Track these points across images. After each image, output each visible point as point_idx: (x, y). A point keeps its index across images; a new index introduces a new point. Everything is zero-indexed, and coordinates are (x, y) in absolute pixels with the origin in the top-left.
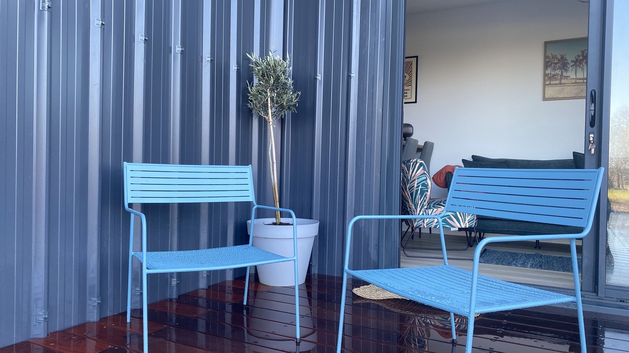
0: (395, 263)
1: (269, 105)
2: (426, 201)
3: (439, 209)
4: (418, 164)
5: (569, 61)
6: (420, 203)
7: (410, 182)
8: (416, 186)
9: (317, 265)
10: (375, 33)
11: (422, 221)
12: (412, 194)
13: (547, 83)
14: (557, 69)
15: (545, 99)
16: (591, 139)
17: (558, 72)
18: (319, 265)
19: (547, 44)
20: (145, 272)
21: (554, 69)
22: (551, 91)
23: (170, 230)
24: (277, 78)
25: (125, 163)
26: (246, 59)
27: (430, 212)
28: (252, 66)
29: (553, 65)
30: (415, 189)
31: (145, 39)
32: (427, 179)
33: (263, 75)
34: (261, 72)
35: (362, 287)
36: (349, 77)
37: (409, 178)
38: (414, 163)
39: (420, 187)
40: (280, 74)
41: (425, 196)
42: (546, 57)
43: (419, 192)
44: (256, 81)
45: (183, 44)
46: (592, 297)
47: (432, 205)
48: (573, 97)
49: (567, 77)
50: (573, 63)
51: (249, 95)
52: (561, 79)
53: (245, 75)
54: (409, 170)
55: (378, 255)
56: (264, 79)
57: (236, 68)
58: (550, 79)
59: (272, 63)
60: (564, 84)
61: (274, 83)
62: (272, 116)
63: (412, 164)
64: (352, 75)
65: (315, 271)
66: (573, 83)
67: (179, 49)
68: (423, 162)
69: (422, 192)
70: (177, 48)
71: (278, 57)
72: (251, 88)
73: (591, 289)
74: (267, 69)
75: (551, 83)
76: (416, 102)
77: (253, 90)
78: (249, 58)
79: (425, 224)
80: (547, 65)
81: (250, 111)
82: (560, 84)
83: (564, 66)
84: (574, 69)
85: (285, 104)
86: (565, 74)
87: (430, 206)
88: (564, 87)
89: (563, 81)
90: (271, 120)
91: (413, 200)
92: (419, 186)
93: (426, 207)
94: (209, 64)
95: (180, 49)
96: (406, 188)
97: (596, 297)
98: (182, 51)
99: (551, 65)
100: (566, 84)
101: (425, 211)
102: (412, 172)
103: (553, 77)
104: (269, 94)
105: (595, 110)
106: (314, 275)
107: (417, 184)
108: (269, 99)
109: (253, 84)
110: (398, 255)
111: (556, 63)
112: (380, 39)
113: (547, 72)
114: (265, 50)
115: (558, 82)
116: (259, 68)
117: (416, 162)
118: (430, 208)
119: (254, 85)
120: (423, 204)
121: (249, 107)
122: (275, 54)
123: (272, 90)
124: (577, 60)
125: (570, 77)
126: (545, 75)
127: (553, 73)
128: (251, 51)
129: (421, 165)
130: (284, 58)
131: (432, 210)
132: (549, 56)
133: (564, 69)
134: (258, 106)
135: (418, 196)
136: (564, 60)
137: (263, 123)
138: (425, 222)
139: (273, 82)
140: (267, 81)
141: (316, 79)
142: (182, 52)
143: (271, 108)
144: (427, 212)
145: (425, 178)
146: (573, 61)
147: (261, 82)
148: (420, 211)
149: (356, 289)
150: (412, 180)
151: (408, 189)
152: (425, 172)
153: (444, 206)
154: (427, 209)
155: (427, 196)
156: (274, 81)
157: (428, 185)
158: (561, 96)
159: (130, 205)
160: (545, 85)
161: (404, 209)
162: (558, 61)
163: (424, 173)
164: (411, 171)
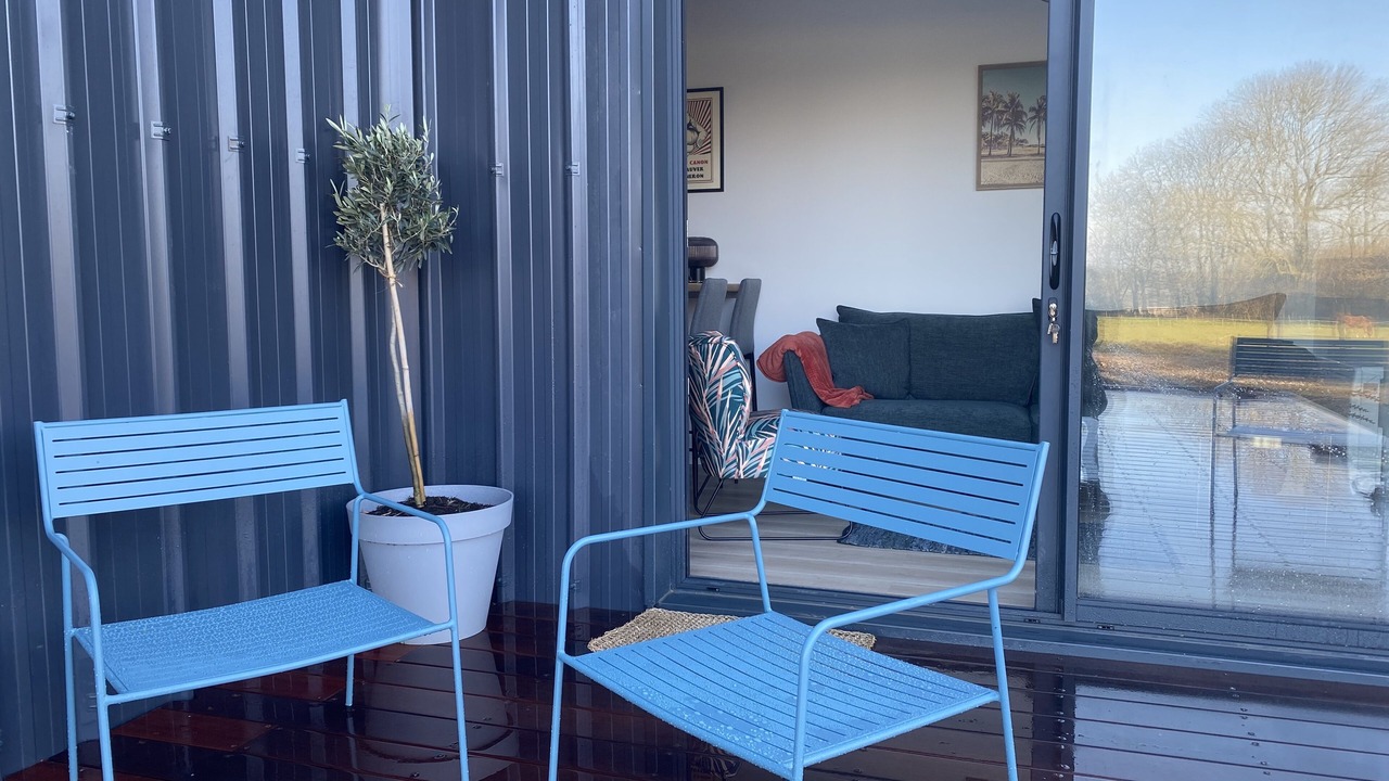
0: (679, 567)
1: (386, 240)
2: (743, 424)
3: (769, 439)
4: (724, 348)
5: (1026, 110)
6: (729, 427)
7: (708, 385)
8: (720, 393)
9: (513, 583)
10: (619, 78)
11: (735, 464)
12: (713, 410)
13: (985, 152)
14: (1004, 125)
15: (980, 187)
16: (1053, 313)
17: (1006, 130)
18: (518, 582)
19: (983, 70)
20: (104, 701)
21: (998, 125)
22: (992, 171)
23: (163, 549)
24: (402, 182)
25: (39, 425)
26: (326, 130)
27: (751, 447)
28: (341, 147)
29: (995, 115)
30: (720, 399)
31: (69, 117)
32: (742, 378)
33: (368, 172)
34: (363, 166)
35: (608, 634)
36: (567, 174)
37: (707, 375)
38: (715, 345)
39: (729, 396)
40: (407, 170)
41: (740, 413)
42: (981, 98)
43: (728, 405)
44: (352, 182)
45: (168, 117)
46: (1053, 622)
47: (754, 430)
48: (1034, 184)
49: (1022, 141)
50: (1033, 114)
51: (337, 214)
52: (1011, 145)
53: (327, 166)
54: (705, 360)
55: (643, 557)
56: (371, 180)
57: (302, 156)
58: (990, 144)
59: (388, 144)
60: (1016, 156)
61: (394, 190)
62: (393, 263)
63: (711, 347)
64: (573, 169)
65: (509, 595)
66: (1032, 155)
67: (158, 129)
68: (733, 342)
69: (734, 405)
70: (152, 125)
71: (403, 128)
72: (342, 199)
73: (1052, 606)
74: (376, 158)
75: (992, 153)
76: (721, 190)
77: (346, 205)
78: (335, 130)
79: (741, 472)
80: (984, 115)
81: (342, 254)
82: (1010, 155)
83: (1016, 119)
84: (1036, 125)
85: (422, 237)
86: (1017, 135)
87: (750, 434)
88: (1017, 163)
89: (1015, 150)
90: (391, 273)
91: (717, 423)
92: (727, 394)
93: (742, 436)
94: (236, 155)
95: (160, 130)
96: (702, 397)
97: (1061, 622)
98: (166, 134)
99: (991, 115)
100: (1020, 156)
101: (741, 444)
102: (713, 365)
103: (995, 141)
104: (384, 215)
105: (1058, 255)
106: (507, 603)
107: (724, 389)
108: (385, 227)
109: (346, 187)
110: (684, 551)
111: (1002, 113)
112: (631, 92)
113: (986, 130)
114: (370, 113)
115: (1005, 152)
116: (357, 156)
117: (720, 343)
118: (750, 438)
119: (350, 191)
120: (736, 431)
121: (339, 244)
122: (396, 124)
123: (390, 206)
124: (1040, 107)
125: (1027, 142)
126: (981, 136)
127: (996, 133)
128: (337, 112)
129: (730, 348)
130: (418, 133)
131: (754, 441)
132: (987, 97)
133: (1017, 125)
134: (359, 243)
135: (726, 414)
136: (1017, 107)
137: (375, 282)
138: (742, 467)
139: (391, 189)
140: (379, 187)
141: (492, 174)
142: (167, 137)
143: (392, 248)
144: (744, 446)
145: (738, 376)
146: (1032, 109)
147: (364, 188)
148: (731, 445)
149: (595, 641)
150: (713, 380)
151: (705, 400)
152: (739, 364)
153: (775, 431)
154: (744, 439)
155: (744, 414)
156: (394, 186)
157: (745, 390)
158: (1011, 182)
159: (60, 525)
160: (980, 158)
161: (699, 440)
162: (1006, 107)
163: (737, 367)
164: (710, 362)
